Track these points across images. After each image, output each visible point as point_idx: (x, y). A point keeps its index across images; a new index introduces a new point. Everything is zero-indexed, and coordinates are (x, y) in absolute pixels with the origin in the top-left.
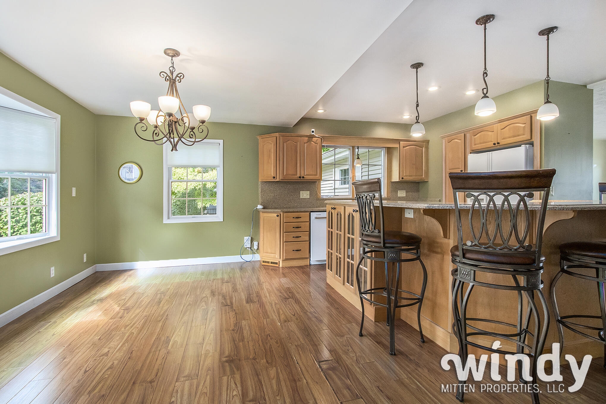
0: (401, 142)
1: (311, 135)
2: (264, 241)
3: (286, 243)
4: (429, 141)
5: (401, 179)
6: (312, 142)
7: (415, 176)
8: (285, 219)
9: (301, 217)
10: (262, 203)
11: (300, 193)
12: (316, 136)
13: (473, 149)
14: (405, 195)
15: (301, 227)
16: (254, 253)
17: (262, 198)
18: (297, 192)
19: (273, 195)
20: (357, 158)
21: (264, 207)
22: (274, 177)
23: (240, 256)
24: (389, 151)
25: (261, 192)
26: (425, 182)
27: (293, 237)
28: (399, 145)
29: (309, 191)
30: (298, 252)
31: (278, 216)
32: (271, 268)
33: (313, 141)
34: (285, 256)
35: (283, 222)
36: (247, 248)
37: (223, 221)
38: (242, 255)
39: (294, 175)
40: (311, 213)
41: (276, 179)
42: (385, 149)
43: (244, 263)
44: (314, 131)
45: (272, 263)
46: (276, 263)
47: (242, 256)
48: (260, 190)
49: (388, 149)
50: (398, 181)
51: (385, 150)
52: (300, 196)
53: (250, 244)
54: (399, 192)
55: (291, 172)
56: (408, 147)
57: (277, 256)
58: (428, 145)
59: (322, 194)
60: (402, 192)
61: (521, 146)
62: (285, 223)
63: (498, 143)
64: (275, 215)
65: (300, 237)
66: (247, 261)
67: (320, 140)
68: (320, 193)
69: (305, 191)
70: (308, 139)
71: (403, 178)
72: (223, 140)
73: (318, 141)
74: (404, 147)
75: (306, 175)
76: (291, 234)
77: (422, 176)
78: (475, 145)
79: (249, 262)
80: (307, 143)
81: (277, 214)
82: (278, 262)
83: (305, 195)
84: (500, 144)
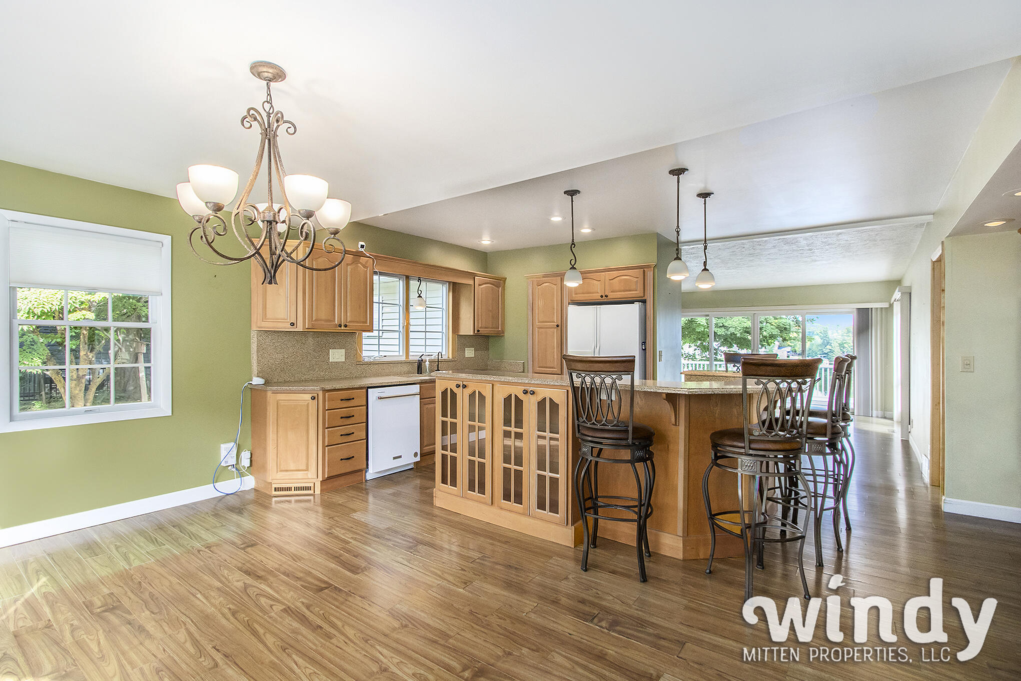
0: (476, 277)
1: (358, 252)
2: (277, 448)
3: (329, 447)
4: (506, 278)
5: (476, 332)
6: (359, 265)
7: (491, 328)
8: (328, 403)
9: (353, 399)
10: (260, 372)
11: (328, 354)
12: (367, 255)
13: (574, 299)
14: (474, 354)
15: (353, 416)
16: (241, 475)
17: (259, 362)
18: (324, 350)
19: (281, 356)
20: (418, 297)
21: (266, 381)
22: (292, 324)
23: (212, 485)
24: (455, 289)
25: (258, 351)
26: (499, 335)
27: (342, 435)
28: (473, 282)
29: (343, 348)
30: (350, 461)
31: (313, 398)
32: (293, 499)
33: (361, 263)
34: (328, 472)
35: (324, 410)
36: (229, 466)
37: (171, 415)
38: (216, 482)
39: (330, 321)
40: (369, 390)
41: (297, 327)
42: (448, 284)
43: (223, 497)
44: (364, 246)
45: (296, 489)
46: (309, 488)
47: (217, 485)
48: (254, 347)
49: (453, 285)
50: (472, 334)
51: (448, 286)
52: (329, 358)
53: (235, 457)
54: (467, 350)
55: (323, 314)
56: (484, 286)
57: (311, 474)
58: (505, 283)
59: (364, 354)
60: (470, 350)
61: (634, 303)
62: (327, 410)
63: (606, 296)
64: (308, 397)
65: (353, 433)
66: (228, 494)
67: (372, 261)
68: (361, 350)
69: (338, 349)
70: (353, 257)
71: (478, 331)
72: (171, 236)
73: (368, 264)
74: (479, 285)
75: (350, 322)
76: (337, 429)
77: (499, 328)
78: (576, 294)
79: (232, 495)
80: (350, 264)
81: (310, 396)
82: (312, 485)
83: (337, 355)
84: (608, 297)
